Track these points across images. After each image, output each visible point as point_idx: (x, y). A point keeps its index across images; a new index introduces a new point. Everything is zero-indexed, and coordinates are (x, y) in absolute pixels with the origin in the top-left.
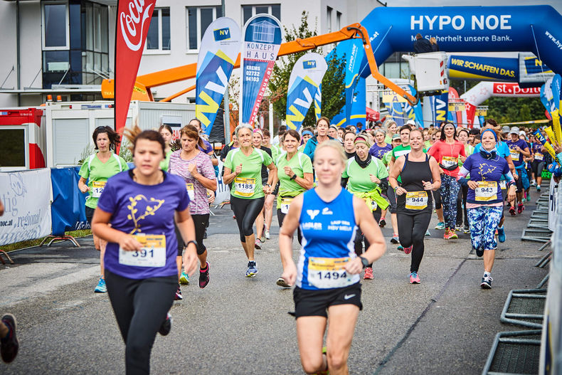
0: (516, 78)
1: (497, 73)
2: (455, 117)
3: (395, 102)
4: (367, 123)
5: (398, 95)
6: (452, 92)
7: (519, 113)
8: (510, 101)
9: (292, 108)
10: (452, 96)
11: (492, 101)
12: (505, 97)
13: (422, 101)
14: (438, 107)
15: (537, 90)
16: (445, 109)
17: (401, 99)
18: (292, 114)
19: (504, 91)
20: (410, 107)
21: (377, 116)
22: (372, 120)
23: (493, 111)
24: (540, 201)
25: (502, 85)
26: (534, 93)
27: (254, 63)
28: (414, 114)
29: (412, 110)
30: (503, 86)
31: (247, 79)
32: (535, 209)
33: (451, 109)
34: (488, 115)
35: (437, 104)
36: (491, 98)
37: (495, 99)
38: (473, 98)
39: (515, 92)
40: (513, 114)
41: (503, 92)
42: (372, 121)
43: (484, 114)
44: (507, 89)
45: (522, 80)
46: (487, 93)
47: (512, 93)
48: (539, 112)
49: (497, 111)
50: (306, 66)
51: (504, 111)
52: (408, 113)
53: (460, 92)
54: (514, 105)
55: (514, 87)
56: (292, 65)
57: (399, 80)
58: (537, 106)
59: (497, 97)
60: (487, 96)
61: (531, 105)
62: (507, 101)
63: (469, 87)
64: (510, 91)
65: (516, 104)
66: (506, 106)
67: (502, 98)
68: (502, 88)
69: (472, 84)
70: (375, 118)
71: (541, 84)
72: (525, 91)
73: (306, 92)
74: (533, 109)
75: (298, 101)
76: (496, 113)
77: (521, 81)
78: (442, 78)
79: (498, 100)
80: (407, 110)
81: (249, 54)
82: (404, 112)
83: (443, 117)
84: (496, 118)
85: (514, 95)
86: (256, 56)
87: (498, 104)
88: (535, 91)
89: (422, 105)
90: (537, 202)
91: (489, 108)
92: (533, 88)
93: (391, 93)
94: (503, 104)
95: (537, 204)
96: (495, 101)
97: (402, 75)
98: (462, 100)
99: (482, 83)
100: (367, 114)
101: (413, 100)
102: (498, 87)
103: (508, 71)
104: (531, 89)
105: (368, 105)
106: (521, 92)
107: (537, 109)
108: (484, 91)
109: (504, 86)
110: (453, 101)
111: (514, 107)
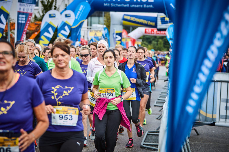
0: (155, 26)
1: (147, 23)
3: (96, 36)
6: (124, 32)
8: (153, 38)
9: (42, 37)
10: (124, 34)
12: (150, 36)
14: (117, 39)
16: (120, 40)
18: (42, 40)
23: (145, 42)
27: (23, 13)
30: (149, 30)
31: (20, 22)
33: (123, 41)
34: (142, 44)
35: (116, 38)
36: (144, 36)
38: (135, 35)
40: (154, 44)
41: (149, 33)
43: (140, 43)
44: (151, 31)
45: (159, 27)
46: (142, 33)
49: (147, 42)
50: (50, 16)
51: (150, 42)
53: (128, 32)
56: (43, 15)
60: (142, 35)
62: (151, 38)
63: (133, 30)
64: (153, 32)
65: (156, 39)
66: (151, 40)
69: (134, 28)
72: (160, 32)
73: (50, 29)
75: (46, 34)
79: (147, 37)
81: (20, 9)
86: (24, 10)
87: (147, 39)
91: (142, 40)
97: (100, 23)
98: (129, 36)
100: (81, 41)
102: (147, 30)
103: (152, 23)
105: (82, 37)
106: (158, 33)
108: (140, 32)
110: (125, 37)
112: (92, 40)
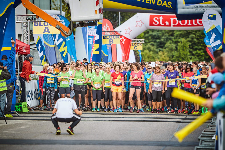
0: (174, 9)
1: (154, 3)
2: (109, 51)
3: (47, 33)
4: (17, 57)
5: (49, 26)
6: (107, 24)
7: (176, 48)
8: (167, 34)
10: (107, 28)
11: (147, 35)
12: (161, 31)
13: (74, 33)
15: (196, 22)
16: (99, 42)
17: (53, 30)
19: (161, 24)
20: (61, 40)
21: (28, 48)
22: (21, 53)
23: (149, 45)
24: (202, 136)
25: (159, 16)
26: (193, 25)
28: (66, 47)
29: (64, 43)
32: (198, 145)
33: (105, 42)
34: (144, 49)
36: (146, 32)
37: (151, 33)
38: (128, 31)
39: (172, 24)
41: (159, 25)
42: (22, 55)
43: (140, 48)
44: (164, 22)
45: (180, 11)
46: (143, 26)
47: (170, 25)
48: (196, 47)
49: (153, 45)
51: (161, 45)
52: (59, 46)
53: (115, 25)
54: (171, 39)
55: (172, 19)
57: (50, 10)
58: (195, 40)
59: (153, 31)
60: (143, 29)
61: (188, 39)
62: (163, 35)
63: (123, 20)
64: (167, 23)
65: (173, 38)
66: (162, 40)
67: (158, 31)
68: (159, 20)
69: (127, 15)
70: (25, 51)
71: (199, 16)
72: (183, 23)
74: (190, 44)
76: (152, 48)
77: (178, 13)
78: (97, 8)
79: (154, 33)
80: (57, 43)
82: (56, 45)
83: (97, 50)
84: (151, 52)
85: (172, 28)
87: (153, 37)
88: (194, 23)
89: (75, 38)
90: (199, 138)
91: (144, 41)
92: (191, 19)
93: (42, 24)
94: (159, 38)
95: (199, 140)
96: (151, 35)
97: (53, 6)
98: (116, 33)
99: (138, 14)
100: (17, 46)
101: (67, 30)
102: (154, 19)
103: (165, 2)
104: (190, 21)
105: (17, 37)
106: (179, 25)
107: (194, 44)
108: (140, 24)
109: (161, 18)
110: (108, 34)
111: (170, 41)
112: (40, 42)
